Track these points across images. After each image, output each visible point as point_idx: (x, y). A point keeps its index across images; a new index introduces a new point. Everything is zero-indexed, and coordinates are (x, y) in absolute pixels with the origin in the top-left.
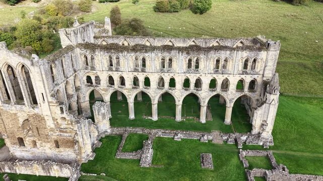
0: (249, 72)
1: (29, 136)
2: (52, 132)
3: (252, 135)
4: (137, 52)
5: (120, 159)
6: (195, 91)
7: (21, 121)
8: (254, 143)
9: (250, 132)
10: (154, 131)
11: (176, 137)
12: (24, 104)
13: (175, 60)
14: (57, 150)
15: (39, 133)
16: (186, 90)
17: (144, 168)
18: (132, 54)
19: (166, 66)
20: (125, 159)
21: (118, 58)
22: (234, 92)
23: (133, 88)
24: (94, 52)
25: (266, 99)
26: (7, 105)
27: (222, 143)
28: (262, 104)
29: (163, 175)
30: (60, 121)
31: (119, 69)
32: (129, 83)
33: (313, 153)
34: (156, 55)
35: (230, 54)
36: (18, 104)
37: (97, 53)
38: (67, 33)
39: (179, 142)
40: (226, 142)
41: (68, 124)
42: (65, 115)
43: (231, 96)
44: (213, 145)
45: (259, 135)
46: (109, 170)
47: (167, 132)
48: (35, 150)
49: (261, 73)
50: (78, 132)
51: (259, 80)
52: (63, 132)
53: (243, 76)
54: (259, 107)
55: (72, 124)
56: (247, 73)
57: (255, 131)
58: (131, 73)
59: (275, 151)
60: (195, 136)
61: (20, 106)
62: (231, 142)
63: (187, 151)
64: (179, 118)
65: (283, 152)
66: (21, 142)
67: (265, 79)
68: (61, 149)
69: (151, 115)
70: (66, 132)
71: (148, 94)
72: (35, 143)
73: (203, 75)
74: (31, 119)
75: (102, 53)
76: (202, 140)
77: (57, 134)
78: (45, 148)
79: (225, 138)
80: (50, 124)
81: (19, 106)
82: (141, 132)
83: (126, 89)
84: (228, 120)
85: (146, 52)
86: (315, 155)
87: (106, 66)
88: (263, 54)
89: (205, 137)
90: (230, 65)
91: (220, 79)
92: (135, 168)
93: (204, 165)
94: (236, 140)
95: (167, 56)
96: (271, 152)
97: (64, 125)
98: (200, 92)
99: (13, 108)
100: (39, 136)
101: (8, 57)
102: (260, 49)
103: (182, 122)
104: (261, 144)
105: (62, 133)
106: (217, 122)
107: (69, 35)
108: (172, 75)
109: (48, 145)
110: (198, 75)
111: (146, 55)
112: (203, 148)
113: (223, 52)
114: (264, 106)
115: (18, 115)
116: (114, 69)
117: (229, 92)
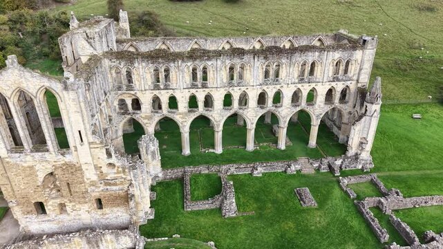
0: (340, 78)
1: (53, 198)
2: (93, 188)
3: (348, 158)
4: (195, 59)
5: (192, 212)
6: (274, 108)
7: (41, 176)
8: (352, 167)
9: (344, 153)
10: (224, 167)
11: (255, 172)
12: (48, 151)
13: (248, 68)
14: (100, 212)
15: (70, 191)
16: (262, 108)
17: (230, 218)
18: (189, 64)
19: (235, 78)
20: (199, 210)
21: (167, 71)
22: (322, 105)
23: (189, 111)
24: (132, 63)
25: (366, 110)
26: (17, 155)
27: (313, 172)
28: (361, 117)
29: (258, 224)
30: (105, 169)
31: (169, 85)
32: (183, 105)
33: (419, 170)
34: (223, 62)
35: (319, 56)
36: (37, 151)
37: (136, 65)
38: (87, 36)
39: (261, 178)
40: (318, 170)
41: (118, 173)
42: (113, 160)
43: (318, 111)
44: (304, 176)
45: (356, 157)
46: (182, 228)
47: (242, 166)
48: (64, 217)
49: (355, 78)
50: (133, 182)
51: (353, 86)
52: (110, 184)
53: (333, 84)
54: (357, 121)
55: (124, 172)
56: (338, 80)
57: (351, 152)
58: (187, 90)
59: (380, 174)
60: (278, 167)
61: (40, 154)
62: (324, 169)
63: (275, 189)
64: (251, 146)
65: (388, 174)
66: (41, 207)
67: (359, 85)
68: (106, 210)
70: (115, 184)
71: (210, 118)
72: (62, 207)
73: (285, 86)
74: (58, 173)
75: (144, 64)
76: (289, 171)
77: (101, 188)
78: (79, 212)
79: (316, 165)
80: (90, 175)
81: (38, 155)
82: (207, 172)
83: (180, 114)
84: (313, 142)
85: (209, 59)
86: (421, 172)
87: (150, 83)
88: (358, 54)
89: (293, 168)
90: (318, 70)
91: (305, 89)
92: (219, 220)
93: (305, 203)
94: (330, 166)
95: (237, 62)
96: (375, 175)
97: (111, 174)
98: (280, 109)
99: (29, 158)
100: (71, 195)
101: (23, 80)
102: (354, 48)
103: (255, 152)
104: (360, 167)
105: (108, 187)
106: (299, 147)
107: (92, 41)
108: (243, 89)
109: (86, 207)
110: (278, 87)
111: (209, 63)
112: (294, 182)
113: (310, 54)
114: (363, 120)
115: (37, 168)
116: (162, 87)
117: (316, 106)
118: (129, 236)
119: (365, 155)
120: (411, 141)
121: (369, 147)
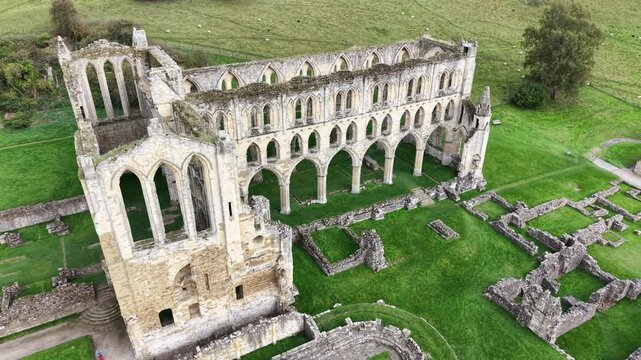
0: (446, 92)
1: (182, 300)
2: (237, 272)
3: (462, 180)
4: (301, 91)
5: (337, 276)
6: (382, 137)
7: (174, 272)
8: (468, 189)
9: (456, 175)
10: (342, 217)
11: (377, 215)
12: (187, 237)
13: (357, 93)
14: (240, 302)
15: (207, 284)
16: (370, 139)
17: (383, 271)
18: (293, 98)
19: (342, 107)
20: (344, 272)
21: (267, 108)
22: (429, 125)
23: (292, 157)
24: (226, 106)
25: (477, 124)
26: (147, 251)
27: (433, 202)
28: (472, 133)
29: (415, 269)
30: (252, 246)
31: (269, 128)
32: (284, 151)
33: (526, 178)
34: (331, 90)
35: (427, 70)
36: (173, 241)
37: (231, 107)
38: (168, 77)
39: (384, 220)
40: (436, 198)
41: (266, 246)
42: (263, 232)
43: (423, 134)
44: (426, 208)
45: (470, 177)
46: (337, 296)
47: (360, 212)
48: (196, 321)
49: (459, 90)
50: (282, 254)
51: (457, 100)
52: (256, 263)
53: (439, 100)
54: (470, 137)
55: (272, 243)
56: (444, 95)
57: (463, 173)
58: (290, 131)
59: (497, 190)
60: (397, 205)
61: (176, 243)
62: (443, 196)
63: (408, 230)
64: (357, 188)
65: (502, 188)
66: (166, 317)
67: (464, 97)
68: (247, 298)
69: (315, 196)
70: (262, 262)
71: (315, 161)
72: (195, 309)
73: (394, 109)
74: (196, 266)
75: (241, 105)
76: (410, 207)
77: (247, 271)
78: (215, 310)
79: (433, 194)
80: (236, 256)
81: (173, 246)
82: (324, 227)
83: (281, 162)
84: (418, 170)
85: (316, 88)
86: (528, 181)
87: (246, 129)
88: (461, 63)
89: (413, 201)
90: (425, 86)
91: (413, 110)
92: (372, 276)
93: (447, 236)
94: (447, 192)
95: (346, 87)
96: (493, 192)
97: (257, 249)
98: (388, 137)
99: (162, 252)
100: (208, 288)
102: (457, 57)
103: (363, 193)
104: (475, 187)
105: (254, 267)
106: (404, 178)
107: (173, 83)
108: (352, 119)
109: (224, 300)
110: (387, 111)
111: (316, 93)
112: (422, 218)
113: (419, 69)
114: (475, 135)
115: (169, 264)
116: (261, 131)
117: (423, 128)
118: (296, 318)
119: (478, 174)
120: (507, 151)
121: (481, 164)
